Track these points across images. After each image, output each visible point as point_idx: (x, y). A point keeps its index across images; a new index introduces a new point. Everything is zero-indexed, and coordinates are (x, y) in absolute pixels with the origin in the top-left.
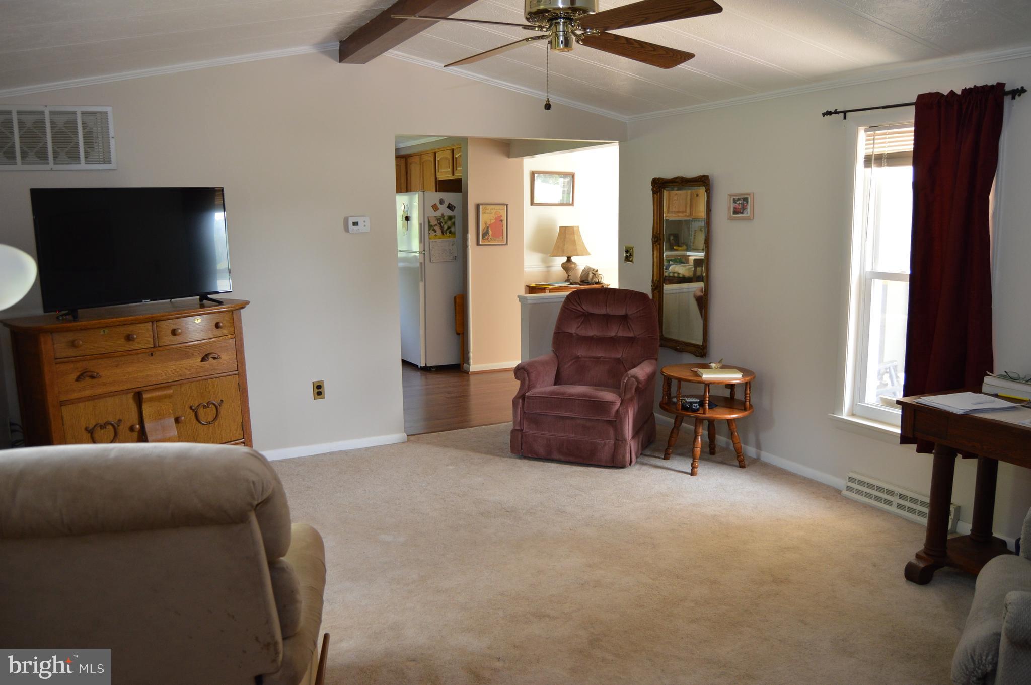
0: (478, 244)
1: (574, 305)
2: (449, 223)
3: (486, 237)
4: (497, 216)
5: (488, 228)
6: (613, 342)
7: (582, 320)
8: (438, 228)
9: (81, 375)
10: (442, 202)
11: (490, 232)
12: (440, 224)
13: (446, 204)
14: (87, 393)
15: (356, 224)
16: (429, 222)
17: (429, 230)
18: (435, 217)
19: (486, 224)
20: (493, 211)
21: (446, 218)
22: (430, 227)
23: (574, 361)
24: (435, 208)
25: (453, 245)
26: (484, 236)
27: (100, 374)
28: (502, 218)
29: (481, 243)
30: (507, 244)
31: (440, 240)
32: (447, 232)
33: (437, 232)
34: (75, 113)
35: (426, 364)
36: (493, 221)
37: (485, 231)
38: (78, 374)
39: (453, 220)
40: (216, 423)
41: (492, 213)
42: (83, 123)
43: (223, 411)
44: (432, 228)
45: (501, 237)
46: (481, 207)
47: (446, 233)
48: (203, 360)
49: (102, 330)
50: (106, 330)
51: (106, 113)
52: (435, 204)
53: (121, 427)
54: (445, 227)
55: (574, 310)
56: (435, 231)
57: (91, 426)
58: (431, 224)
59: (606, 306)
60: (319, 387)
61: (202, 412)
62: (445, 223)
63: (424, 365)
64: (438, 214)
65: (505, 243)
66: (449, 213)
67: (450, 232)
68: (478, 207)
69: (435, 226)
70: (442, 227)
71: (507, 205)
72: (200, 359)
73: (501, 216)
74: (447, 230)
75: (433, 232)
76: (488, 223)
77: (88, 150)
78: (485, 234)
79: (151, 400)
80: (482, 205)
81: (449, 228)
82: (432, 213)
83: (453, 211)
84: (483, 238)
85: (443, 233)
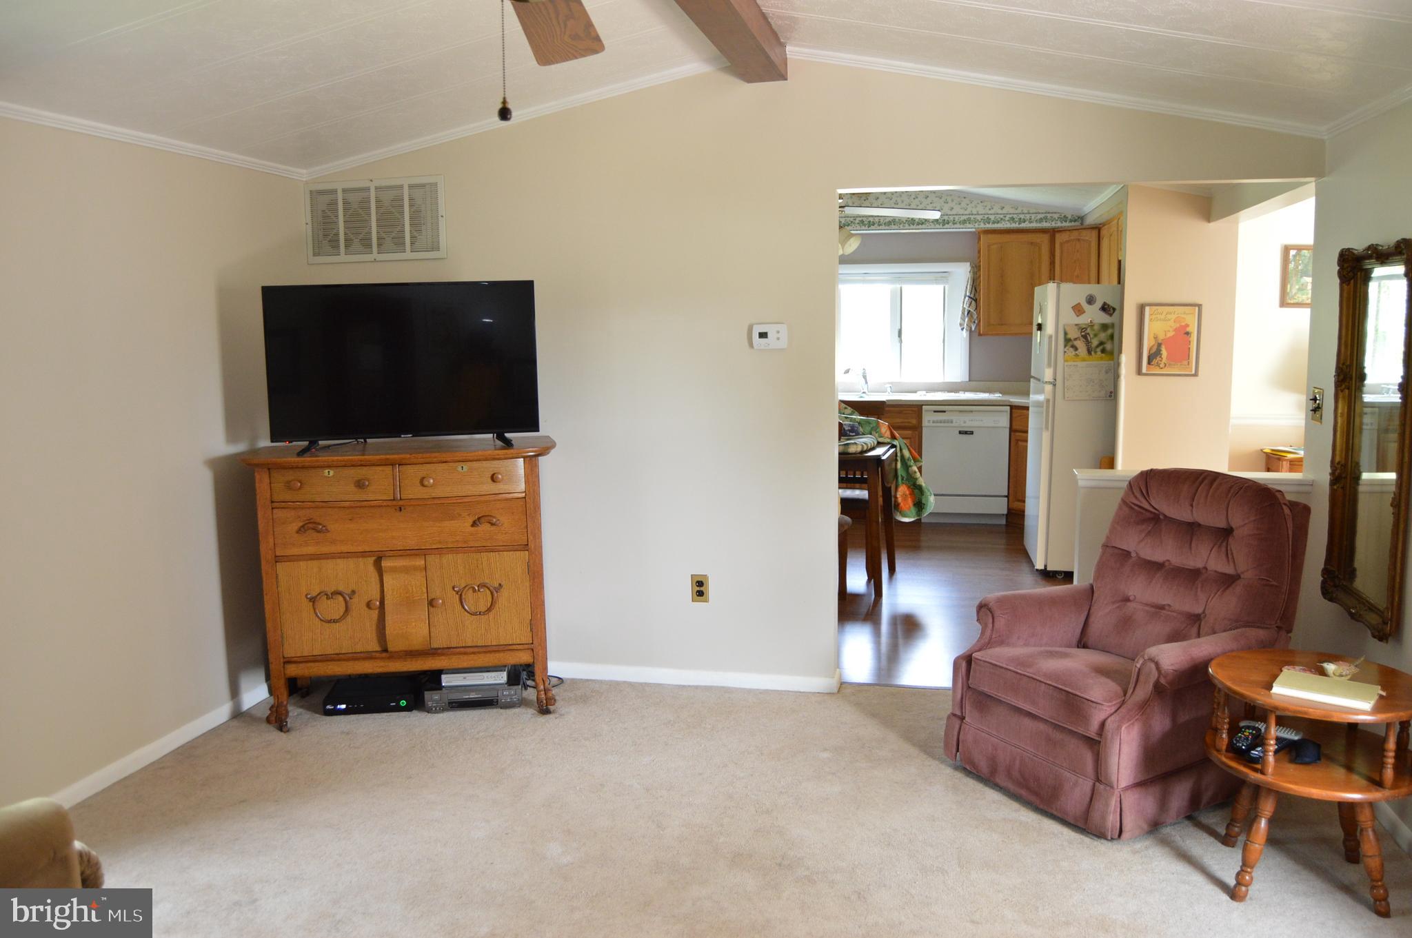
0: (1139, 372)
1: (1136, 497)
2: (1103, 336)
3: (1155, 362)
4: (1178, 325)
5: (1159, 345)
6: (1192, 576)
7: (1150, 528)
8: (1080, 344)
9: (303, 526)
10: (1091, 300)
11: (1164, 353)
12: (1085, 337)
13: (1099, 304)
14: (310, 550)
15: (763, 335)
16: (1066, 334)
17: (1065, 346)
18: (1076, 325)
19: (1156, 338)
20: (1173, 317)
21: (1096, 327)
22: (1067, 341)
23: (1117, 605)
24: (1078, 310)
25: (1107, 372)
26: (1153, 358)
27: (329, 528)
28: (1188, 329)
29: (1144, 370)
30: (1196, 375)
31: (1084, 363)
32: (1099, 350)
33: (1080, 350)
34: (401, 187)
35: (1046, 566)
36: (1171, 334)
37: (1154, 350)
38: (301, 524)
39: (1110, 331)
40: (491, 614)
41: (1169, 320)
42: (411, 199)
43: (503, 598)
44: (1070, 344)
45: (1186, 362)
46: (1147, 309)
47: (1096, 352)
48: (474, 524)
49: (327, 471)
50: (332, 473)
51: (436, 184)
52: (1079, 304)
53: (355, 600)
54: (1095, 342)
55: (1136, 508)
56: (1076, 349)
57: (314, 594)
58: (1069, 336)
59: (1192, 506)
60: (700, 584)
61: (469, 596)
62: (1095, 335)
63: (1043, 568)
64: (1084, 320)
65: (1193, 372)
66: (1104, 318)
67: (1103, 351)
68: (1141, 309)
69: (1076, 339)
70: (1088, 342)
71: (1199, 306)
72: (470, 521)
73: (1187, 326)
74: (1097, 346)
75: (1071, 349)
76: (1161, 337)
77: (415, 234)
78: (1154, 356)
79: (394, 570)
80: (1150, 305)
81: (1101, 343)
82: (1071, 319)
83: (1111, 315)
84: (1149, 363)
85: (1089, 352)
